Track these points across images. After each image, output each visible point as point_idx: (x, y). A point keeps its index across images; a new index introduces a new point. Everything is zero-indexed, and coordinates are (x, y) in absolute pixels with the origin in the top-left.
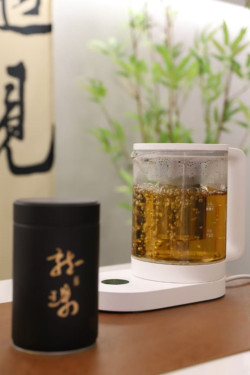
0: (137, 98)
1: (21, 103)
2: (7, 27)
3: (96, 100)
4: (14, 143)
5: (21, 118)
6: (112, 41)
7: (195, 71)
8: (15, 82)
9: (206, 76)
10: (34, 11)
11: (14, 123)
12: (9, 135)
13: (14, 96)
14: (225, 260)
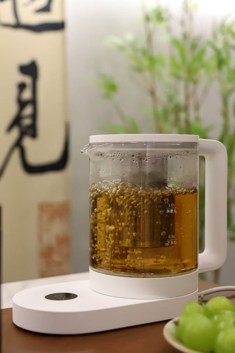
0: (152, 93)
1: (33, 102)
2: (18, 26)
3: (108, 96)
4: (27, 142)
5: (34, 116)
6: (130, 37)
7: (213, 63)
8: (28, 80)
9: (225, 69)
10: (46, 9)
11: (27, 122)
12: (23, 134)
13: (27, 95)
14: (196, 270)
